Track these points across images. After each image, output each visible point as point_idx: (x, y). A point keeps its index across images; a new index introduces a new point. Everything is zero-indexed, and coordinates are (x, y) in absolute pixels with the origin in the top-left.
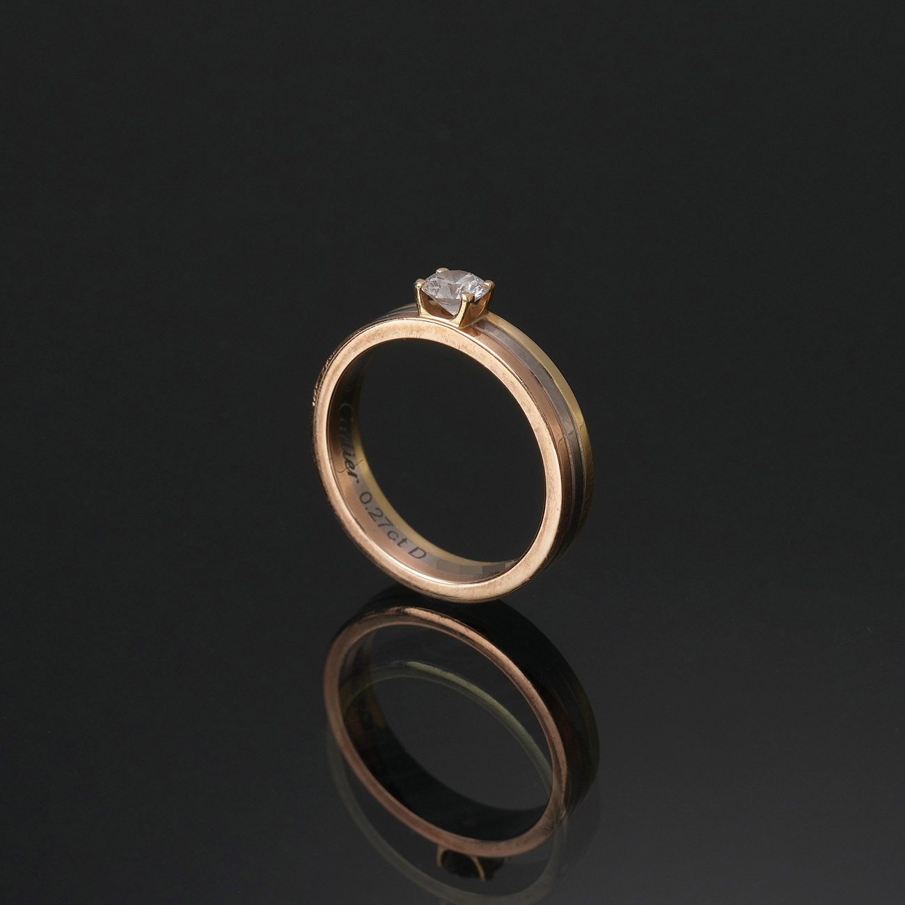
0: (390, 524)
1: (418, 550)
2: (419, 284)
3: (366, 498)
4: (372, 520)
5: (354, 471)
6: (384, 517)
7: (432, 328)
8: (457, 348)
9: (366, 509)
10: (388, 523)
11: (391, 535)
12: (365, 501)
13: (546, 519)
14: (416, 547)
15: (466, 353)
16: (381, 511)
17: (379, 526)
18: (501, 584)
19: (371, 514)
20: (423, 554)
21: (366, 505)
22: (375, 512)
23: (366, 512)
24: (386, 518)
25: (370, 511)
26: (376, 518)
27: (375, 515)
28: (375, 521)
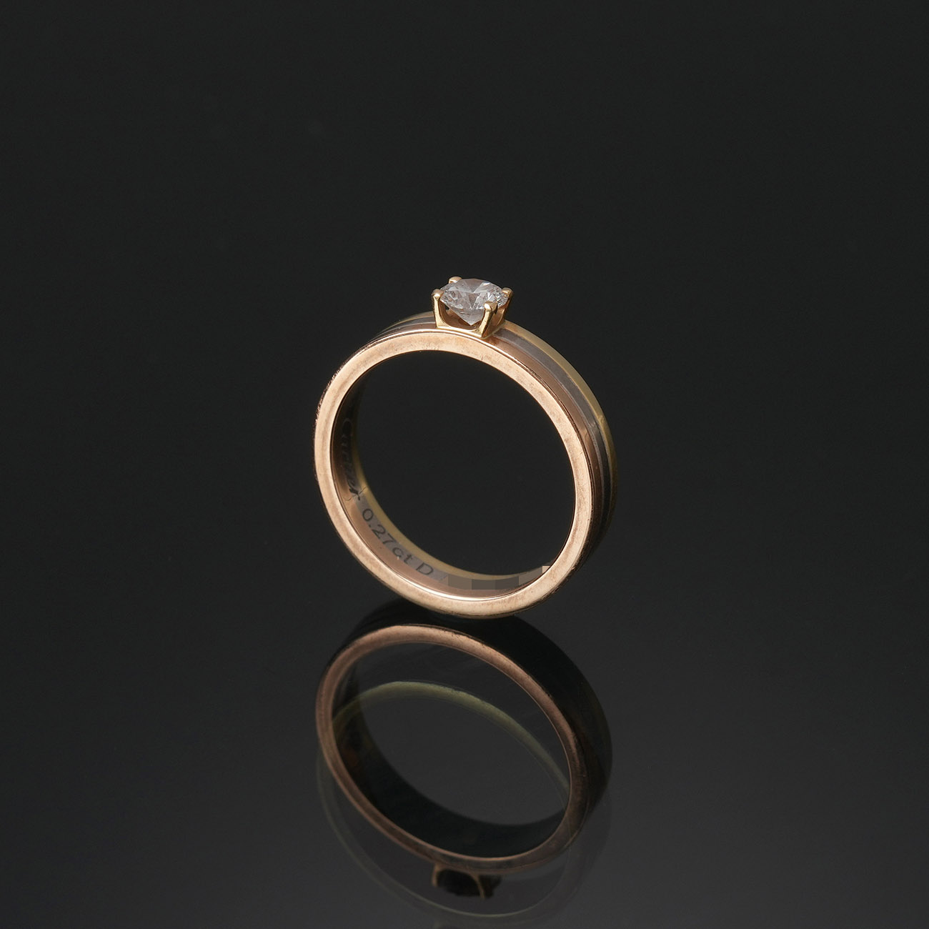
0: (393, 540)
1: (425, 567)
2: (437, 295)
3: (368, 515)
4: (376, 536)
5: (355, 488)
6: (386, 534)
7: (451, 340)
8: (480, 359)
9: (370, 526)
10: (391, 539)
11: (396, 552)
12: (367, 518)
13: (576, 530)
14: (421, 564)
15: (490, 364)
16: (383, 528)
17: (384, 543)
18: (523, 598)
19: (374, 531)
20: (430, 570)
21: (369, 523)
22: (378, 529)
23: (370, 529)
24: (389, 534)
25: (374, 528)
26: (380, 535)
27: (379, 532)
28: (379, 538)
